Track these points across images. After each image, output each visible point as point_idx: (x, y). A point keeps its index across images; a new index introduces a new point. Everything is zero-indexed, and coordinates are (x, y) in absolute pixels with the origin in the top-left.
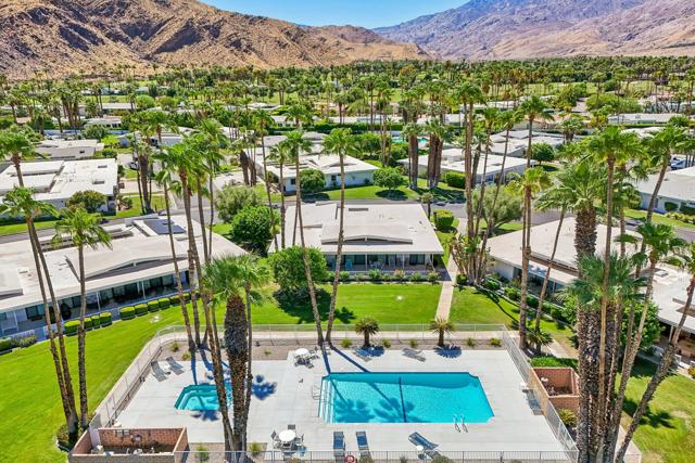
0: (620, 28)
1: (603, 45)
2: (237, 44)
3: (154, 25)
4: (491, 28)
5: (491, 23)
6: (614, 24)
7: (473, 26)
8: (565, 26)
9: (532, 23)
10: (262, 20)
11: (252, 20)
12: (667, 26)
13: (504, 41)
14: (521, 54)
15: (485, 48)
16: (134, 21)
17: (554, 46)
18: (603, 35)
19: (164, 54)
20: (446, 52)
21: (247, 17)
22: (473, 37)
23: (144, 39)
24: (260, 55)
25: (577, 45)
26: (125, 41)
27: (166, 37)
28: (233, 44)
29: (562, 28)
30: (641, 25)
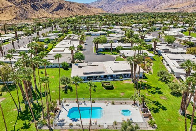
0: (152, 4)
1: (149, 9)
2: (69, 9)
3: (50, 4)
4: (118, 4)
5: (118, 3)
6: (150, 3)
7: (113, 3)
8: (138, 4)
9: (129, 3)
10: (73, 3)
11: (71, 3)
12: (164, 4)
13: (123, 8)
14: (128, 11)
15: (118, 10)
16: (45, 3)
17: (136, 9)
18: (148, 6)
19: (55, 12)
20: (107, 10)
21: (69, 2)
22: (114, 6)
23: (48, 8)
24: (75, 12)
25: (142, 9)
26: (44, 8)
27: (54, 7)
28: (68, 9)
29: (137, 4)
30: (157, 3)
